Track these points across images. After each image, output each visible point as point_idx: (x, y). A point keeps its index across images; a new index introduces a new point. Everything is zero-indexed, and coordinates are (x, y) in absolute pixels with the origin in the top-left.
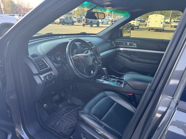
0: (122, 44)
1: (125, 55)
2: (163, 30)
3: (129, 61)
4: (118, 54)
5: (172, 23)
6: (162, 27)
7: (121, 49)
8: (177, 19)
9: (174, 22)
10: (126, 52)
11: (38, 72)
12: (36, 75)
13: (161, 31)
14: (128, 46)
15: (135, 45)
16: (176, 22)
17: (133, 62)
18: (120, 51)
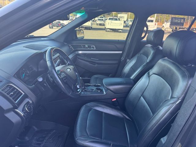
0: (80, 47)
1: (86, 58)
2: (92, 27)
3: (90, 64)
4: (78, 58)
5: (97, 21)
6: (90, 25)
7: (80, 52)
8: (100, 17)
9: (99, 20)
10: (85, 55)
11: (12, 107)
12: (9, 111)
13: (90, 29)
14: (87, 48)
15: (94, 47)
16: (100, 20)
17: (95, 65)
18: (79, 55)
